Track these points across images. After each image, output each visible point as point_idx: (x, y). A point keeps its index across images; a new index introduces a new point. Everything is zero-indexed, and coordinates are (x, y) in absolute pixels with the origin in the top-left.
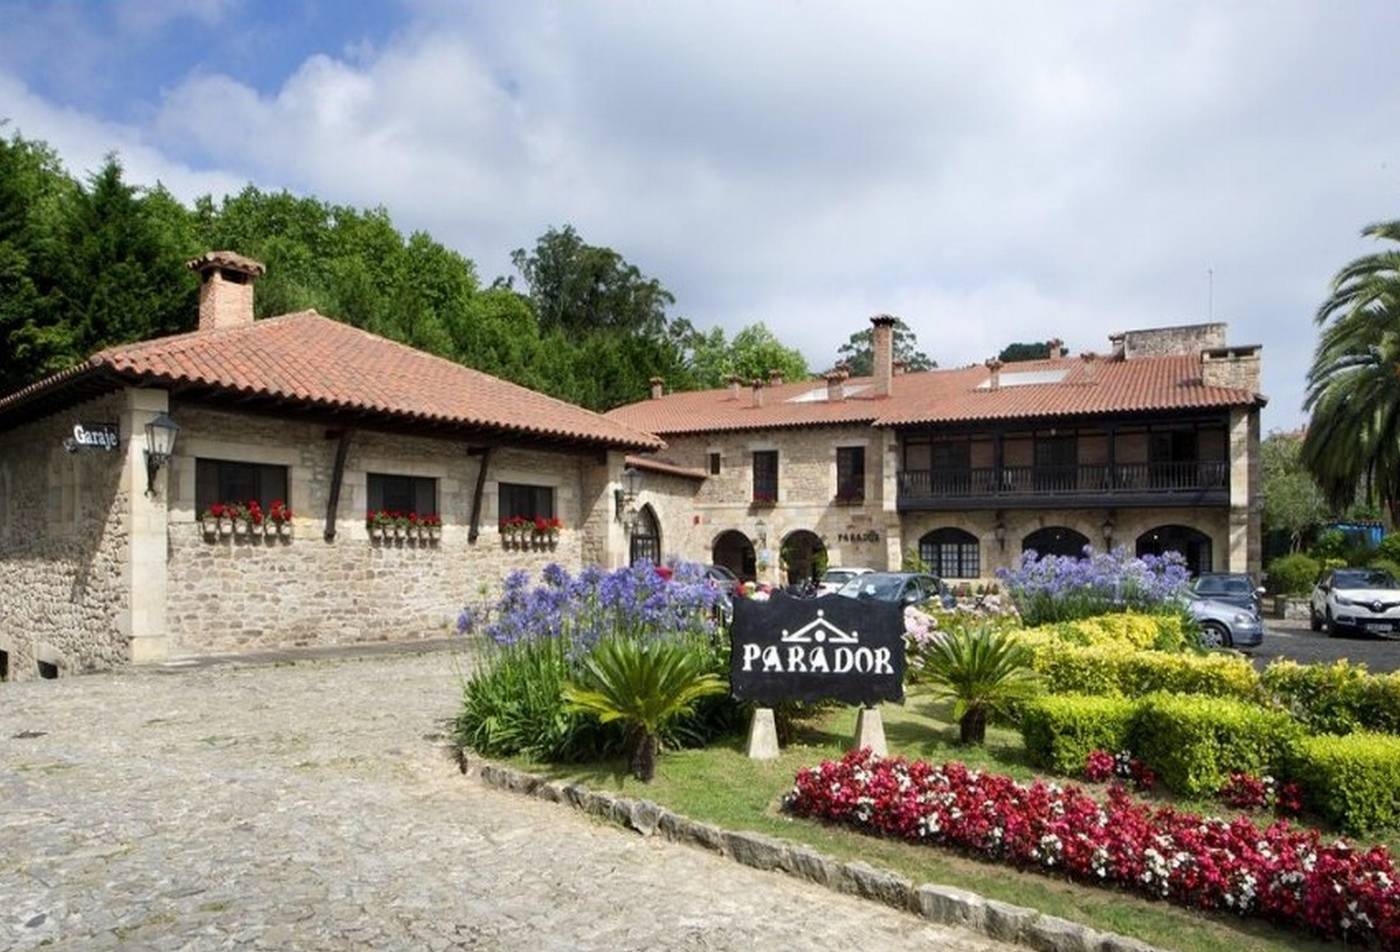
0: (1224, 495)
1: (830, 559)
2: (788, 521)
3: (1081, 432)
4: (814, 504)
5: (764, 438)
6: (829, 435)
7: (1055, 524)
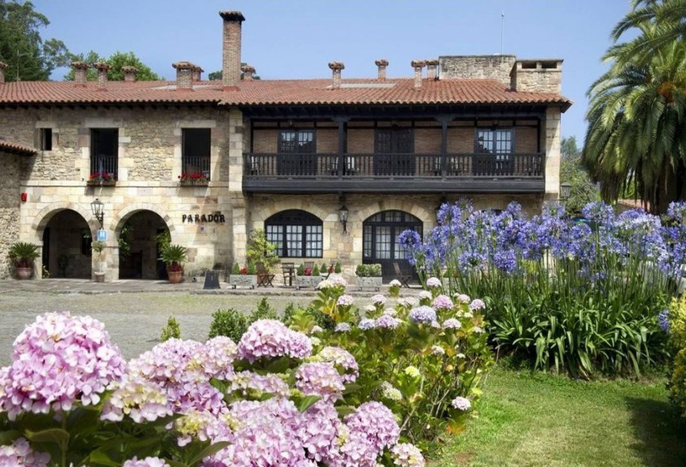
0: (539, 183)
1: (173, 239)
2: (128, 201)
3: (417, 124)
4: (157, 184)
5: (103, 115)
6: (174, 115)
7: (393, 208)
